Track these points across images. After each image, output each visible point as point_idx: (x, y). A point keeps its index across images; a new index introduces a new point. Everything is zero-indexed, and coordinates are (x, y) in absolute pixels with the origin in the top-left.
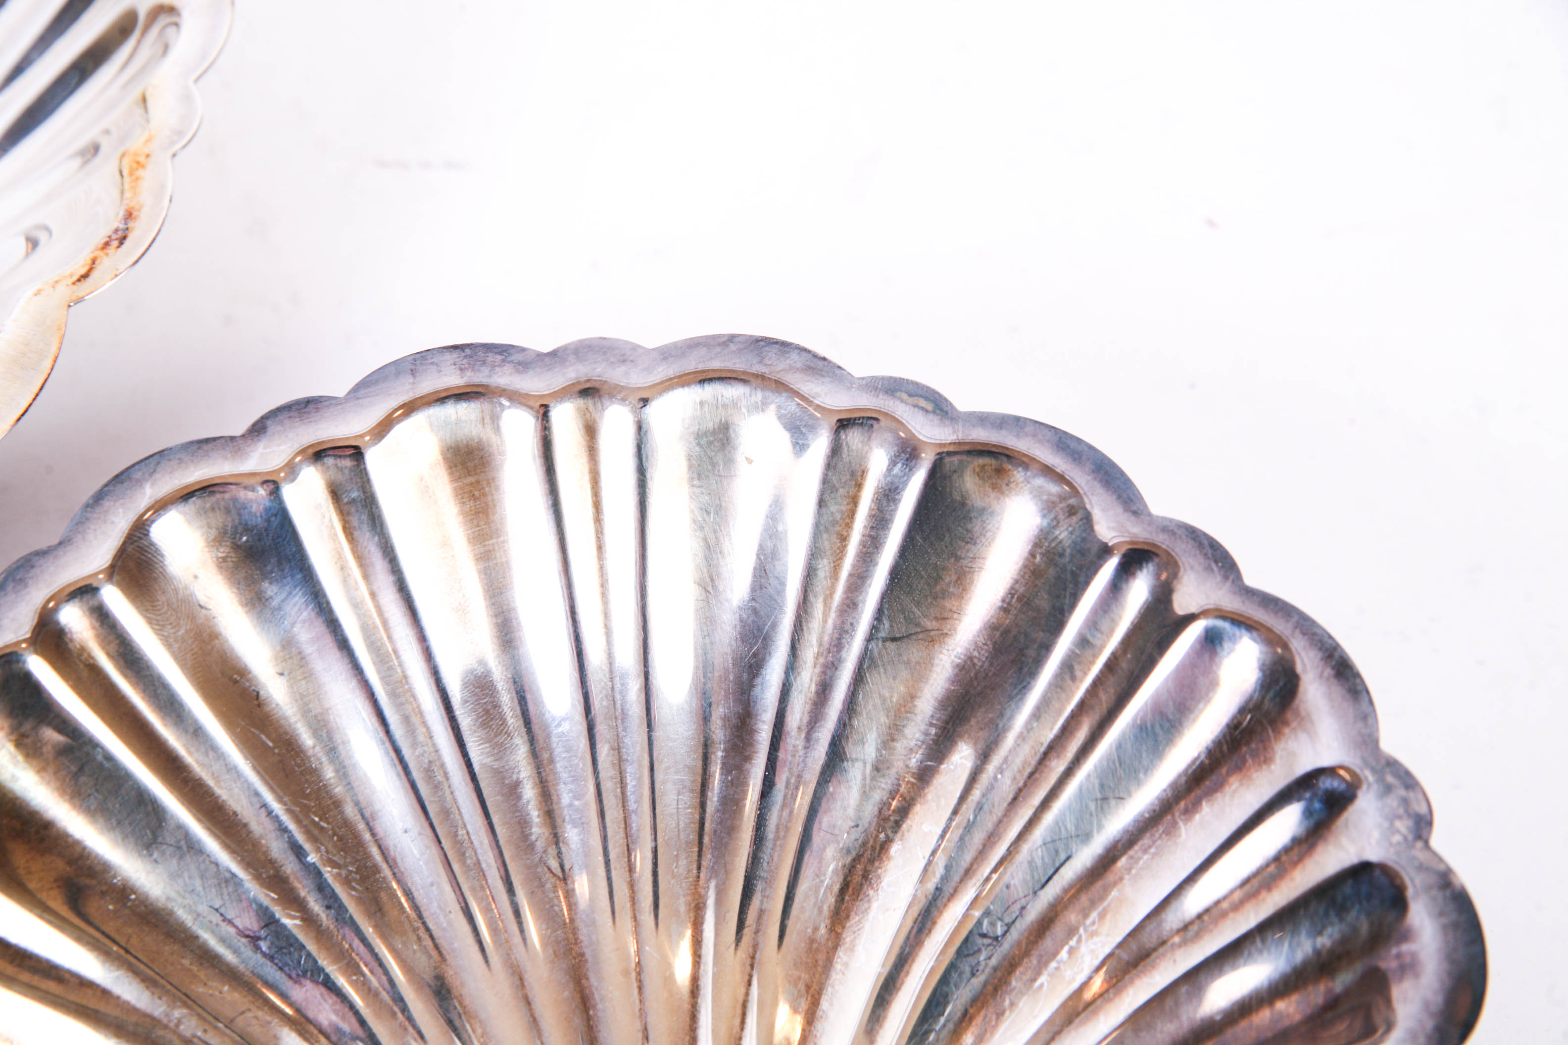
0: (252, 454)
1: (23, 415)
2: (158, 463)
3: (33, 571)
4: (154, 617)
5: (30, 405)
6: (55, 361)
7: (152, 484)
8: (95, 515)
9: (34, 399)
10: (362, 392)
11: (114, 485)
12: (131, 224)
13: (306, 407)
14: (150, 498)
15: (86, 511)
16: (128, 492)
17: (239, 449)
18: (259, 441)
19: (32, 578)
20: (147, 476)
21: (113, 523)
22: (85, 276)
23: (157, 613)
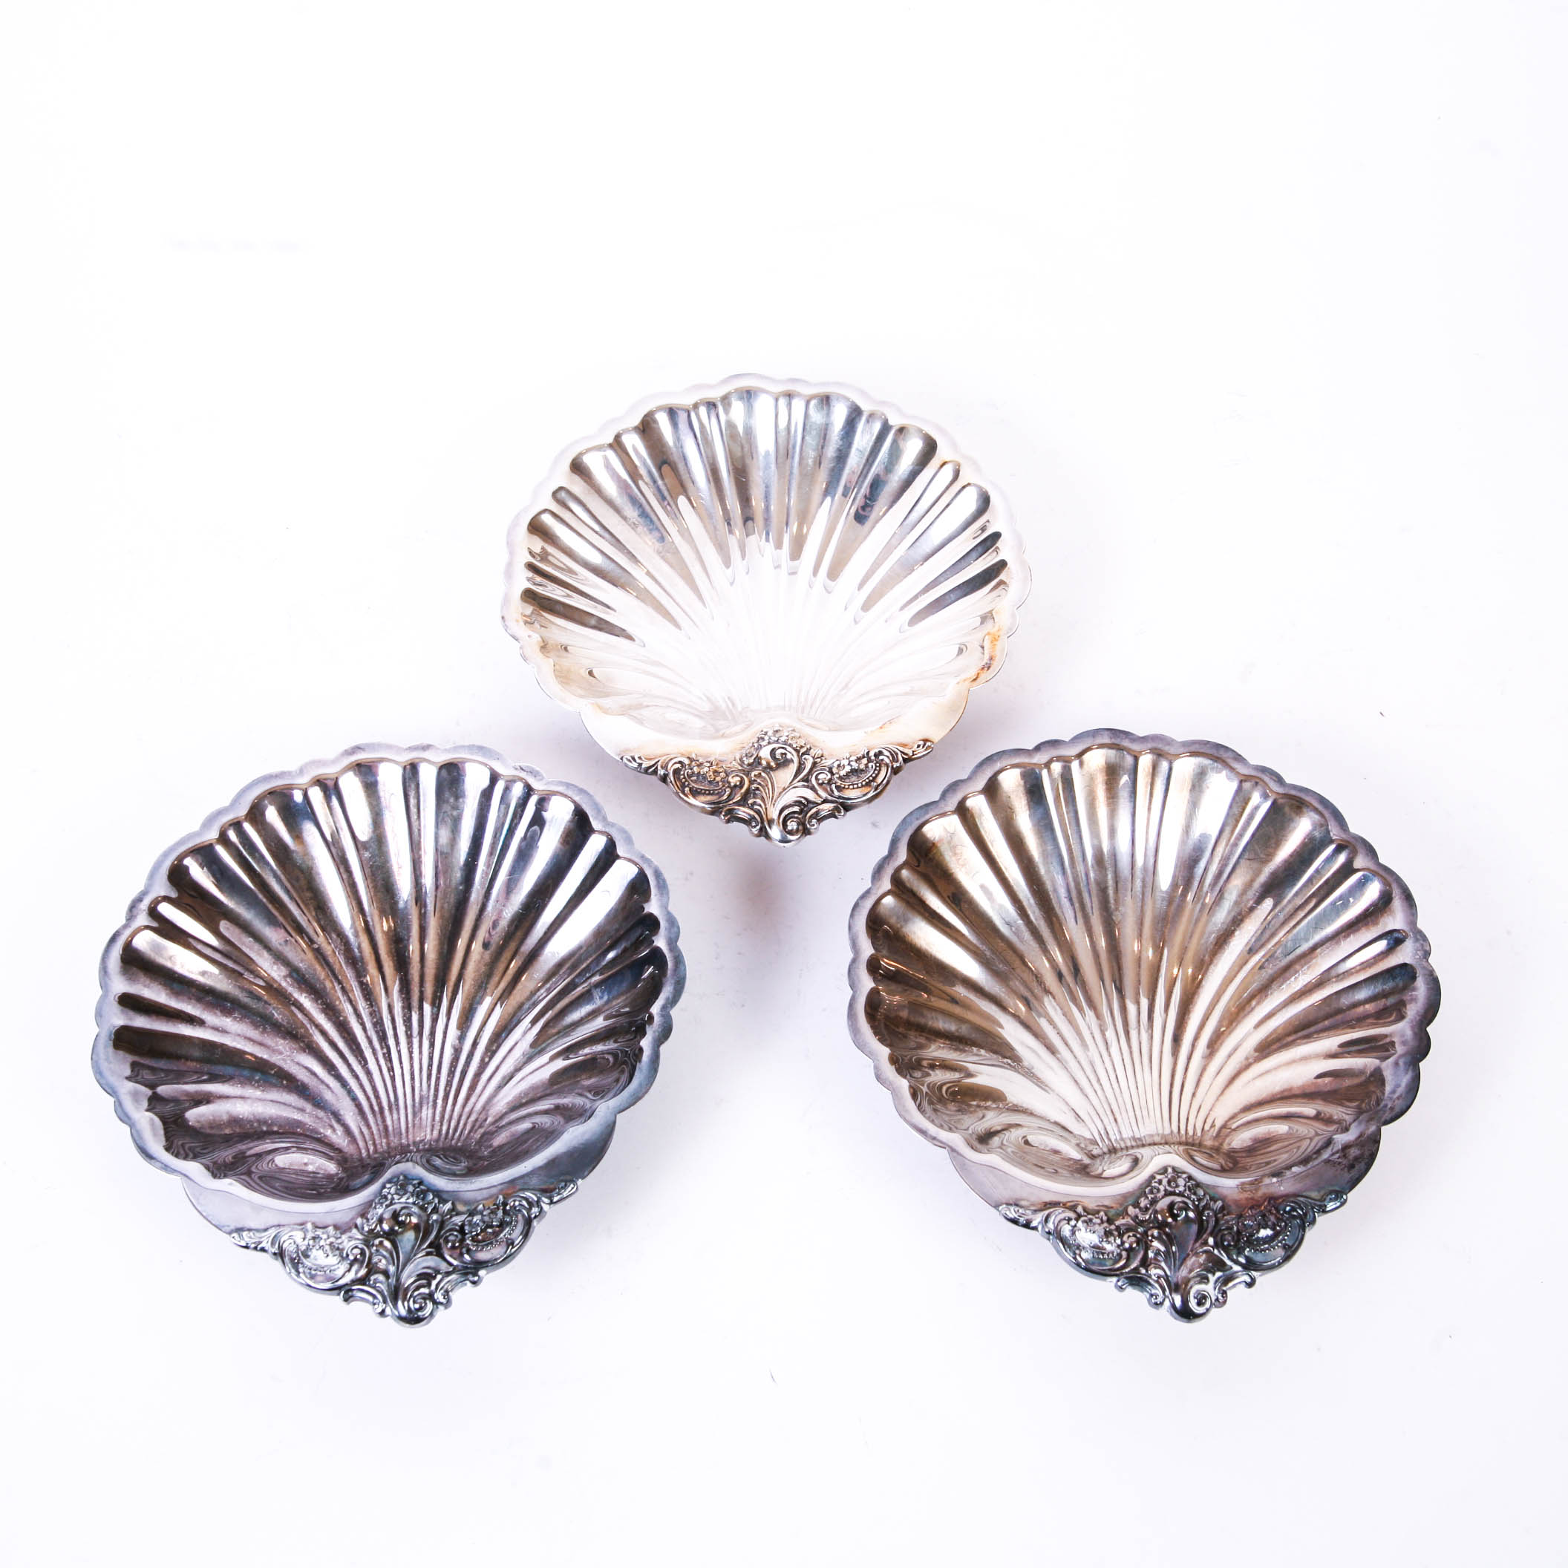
0: (1034, 757)
1: (954, 727)
2: (1001, 755)
3: (958, 787)
5: (956, 724)
7: (999, 763)
8: (980, 770)
10: (1075, 741)
11: (986, 761)
12: (992, 662)
13: (1055, 743)
14: (998, 767)
15: (978, 768)
16: (990, 764)
17: (1031, 754)
18: (1036, 752)
19: (958, 789)
20: (997, 759)
21: (985, 773)
22: (975, 680)
23: (996, 806)
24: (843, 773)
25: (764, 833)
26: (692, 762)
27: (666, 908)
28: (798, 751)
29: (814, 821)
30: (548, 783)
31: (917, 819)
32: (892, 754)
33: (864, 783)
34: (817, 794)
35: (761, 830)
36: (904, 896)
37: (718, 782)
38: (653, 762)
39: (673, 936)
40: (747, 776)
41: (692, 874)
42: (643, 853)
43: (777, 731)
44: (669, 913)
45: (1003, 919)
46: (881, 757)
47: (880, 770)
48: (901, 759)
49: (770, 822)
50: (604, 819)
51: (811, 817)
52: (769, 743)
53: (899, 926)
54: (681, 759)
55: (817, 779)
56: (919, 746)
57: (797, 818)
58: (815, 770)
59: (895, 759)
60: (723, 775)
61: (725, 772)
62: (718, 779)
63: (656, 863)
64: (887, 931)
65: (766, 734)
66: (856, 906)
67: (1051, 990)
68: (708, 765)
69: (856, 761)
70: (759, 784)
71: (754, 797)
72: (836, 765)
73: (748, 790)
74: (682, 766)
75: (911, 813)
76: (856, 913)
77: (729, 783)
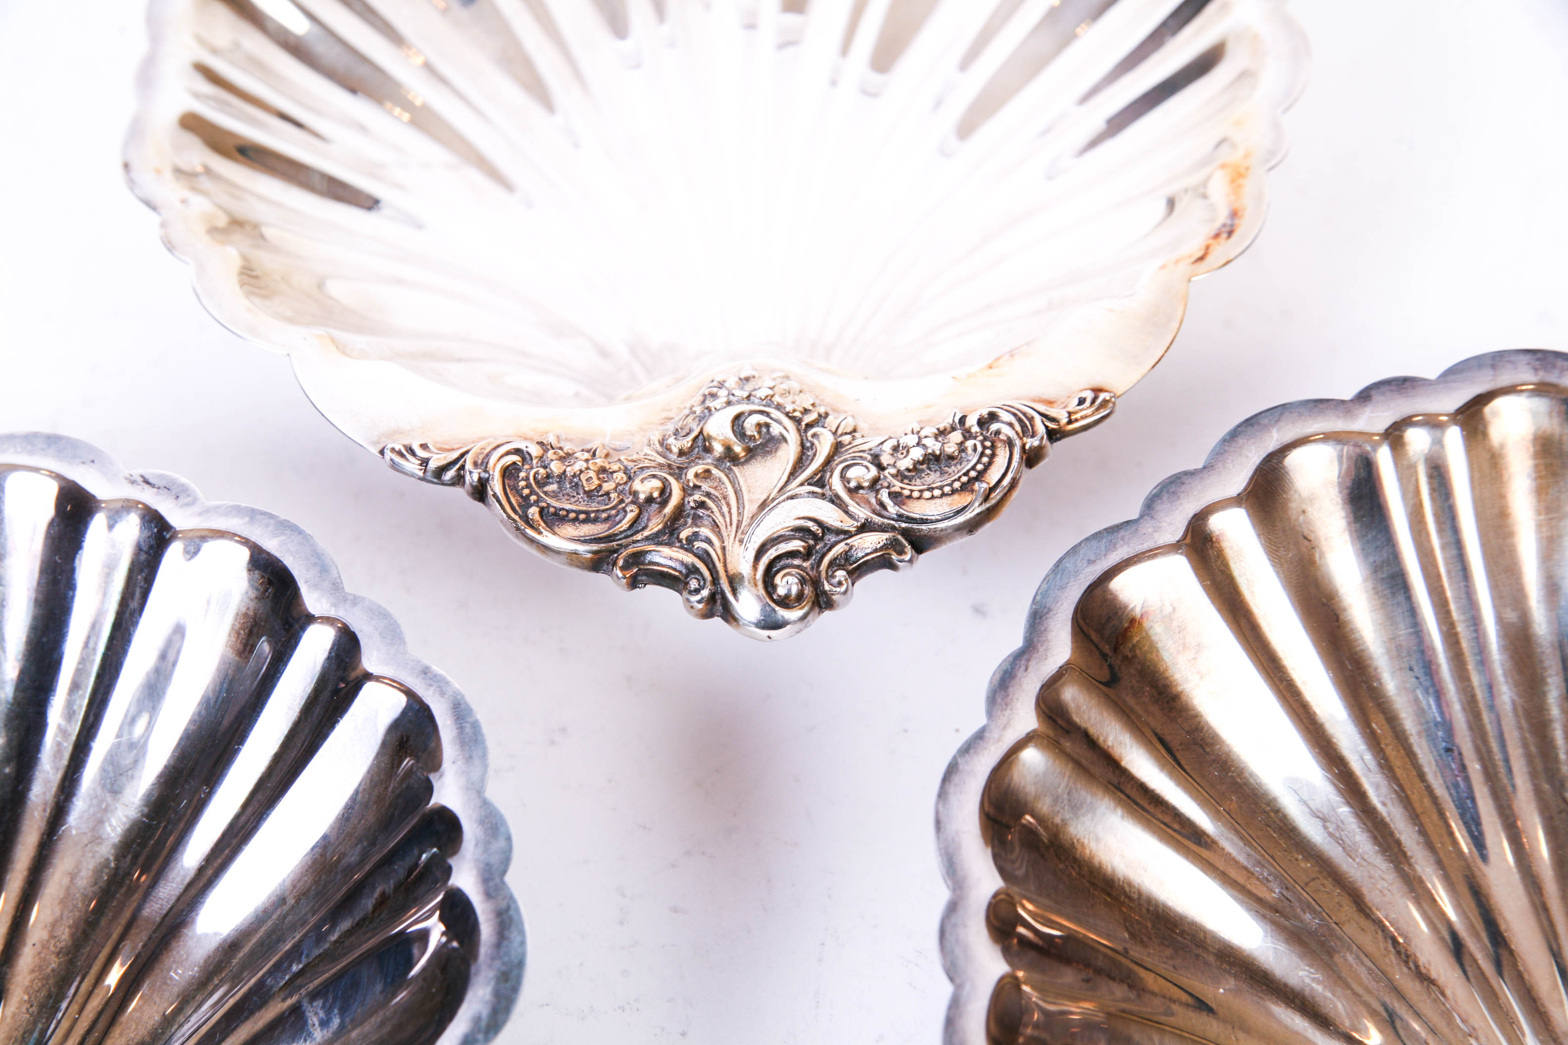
0: (1361, 416)
1: (1157, 363)
2: (1282, 414)
3: (1183, 488)
4: (1274, 539)
5: (1162, 356)
6: (1181, 323)
7: (1278, 431)
8: (1232, 449)
9: (1166, 352)
10: (1451, 377)
11: (1246, 427)
12: (1237, 221)
13: (1403, 384)
14: (1277, 441)
15: (1224, 445)
16: (1258, 434)
17: (1350, 411)
18: (1366, 406)
19: (1183, 492)
20: (1272, 422)
21: (1247, 456)
22: (1201, 259)
23: (1275, 536)
24: (905, 463)
25: (719, 607)
26: (546, 451)
27: (480, 792)
28: (797, 421)
29: (841, 574)
30: (207, 511)
31: (1090, 562)
32: (1020, 421)
33: (957, 485)
34: (847, 512)
35: (712, 599)
36: (1067, 745)
37: (607, 494)
38: (455, 455)
39: (495, 860)
40: (678, 478)
41: (564, 730)
42: (426, 662)
43: (747, 379)
44: (485, 803)
45: (1305, 803)
46: (994, 427)
47: (993, 456)
48: (1041, 429)
49: (735, 581)
50: (336, 588)
51: (831, 564)
52: (729, 403)
53: (1058, 820)
54: (521, 445)
55: (843, 476)
56: (1082, 401)
57: (798, 567)
58: (837, 459)
59: (1027, 429)
60: (620, 477)
61: (626, 471)
62: (607, 486)
63: (457, 685)
64: (1029, 831)
65: (721, 385)
66: (951, 772)
67: (1434, 975)
68: (587, 455)
69: (936, 437)
70: (708, 495)
71: (694, 524)
72: (888, 447)
73: (679, 511)
74: (524, 460)
75: (1074, 550)
76: (951, 789)
77: (635, 494)
